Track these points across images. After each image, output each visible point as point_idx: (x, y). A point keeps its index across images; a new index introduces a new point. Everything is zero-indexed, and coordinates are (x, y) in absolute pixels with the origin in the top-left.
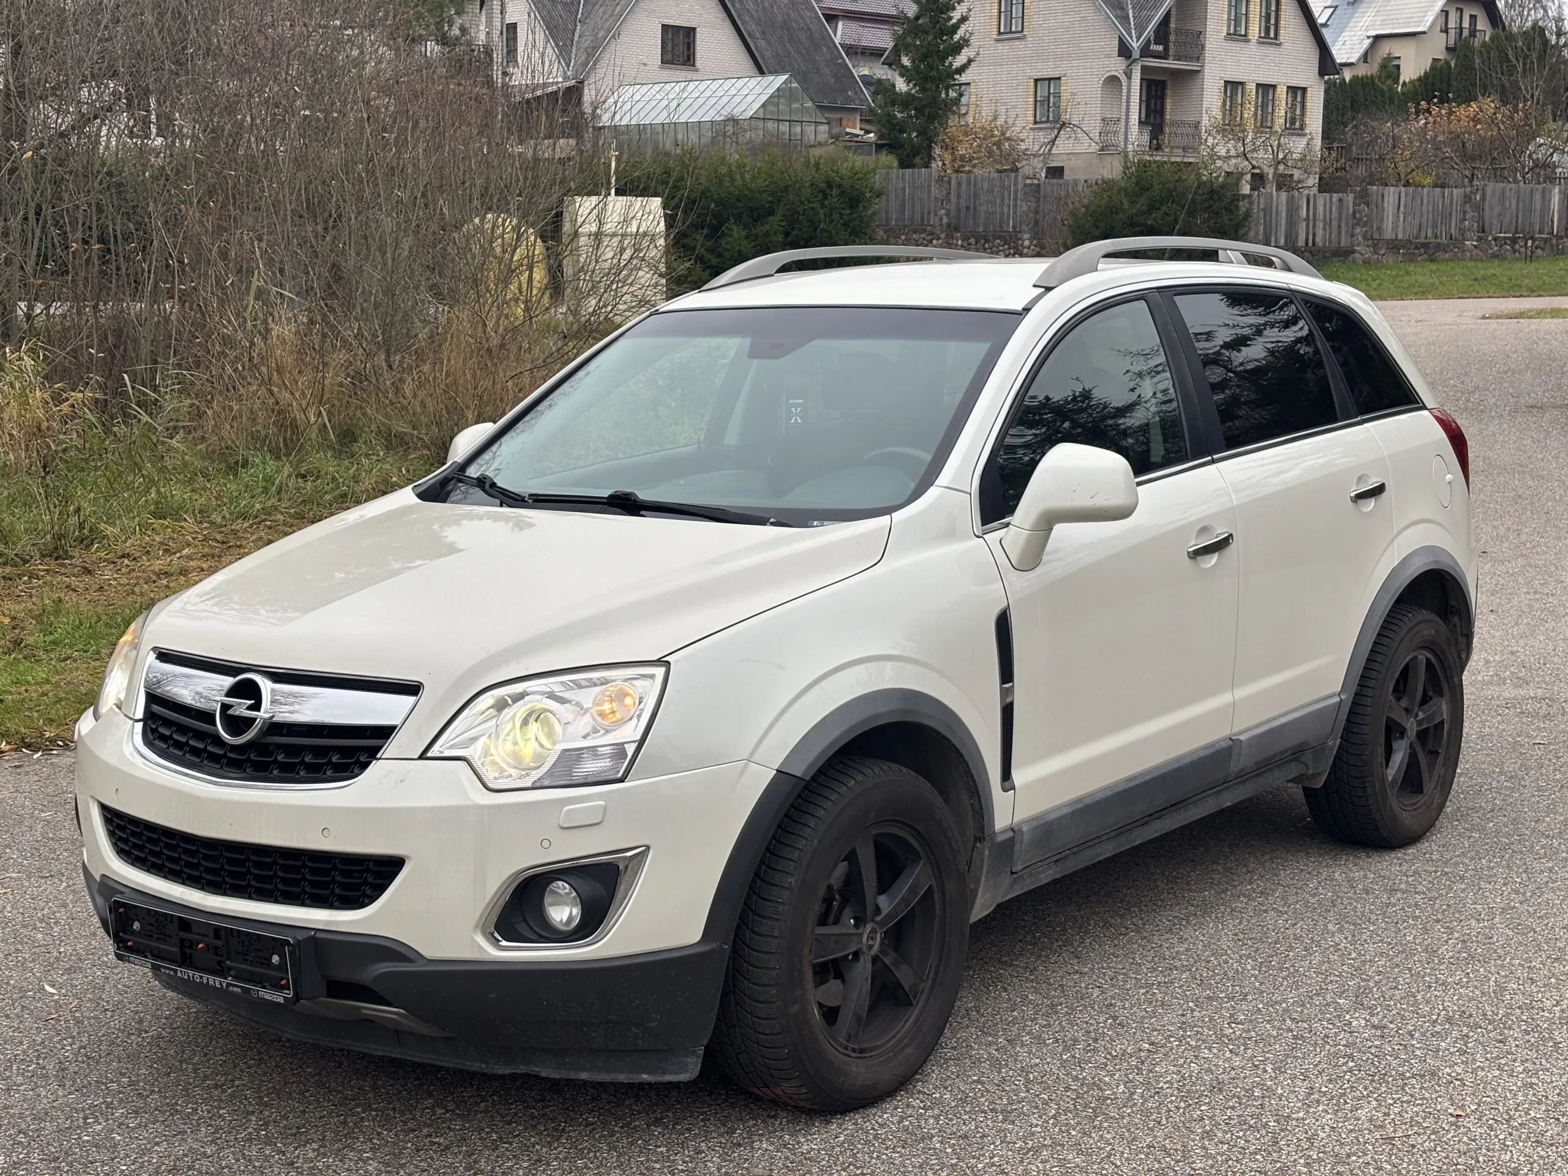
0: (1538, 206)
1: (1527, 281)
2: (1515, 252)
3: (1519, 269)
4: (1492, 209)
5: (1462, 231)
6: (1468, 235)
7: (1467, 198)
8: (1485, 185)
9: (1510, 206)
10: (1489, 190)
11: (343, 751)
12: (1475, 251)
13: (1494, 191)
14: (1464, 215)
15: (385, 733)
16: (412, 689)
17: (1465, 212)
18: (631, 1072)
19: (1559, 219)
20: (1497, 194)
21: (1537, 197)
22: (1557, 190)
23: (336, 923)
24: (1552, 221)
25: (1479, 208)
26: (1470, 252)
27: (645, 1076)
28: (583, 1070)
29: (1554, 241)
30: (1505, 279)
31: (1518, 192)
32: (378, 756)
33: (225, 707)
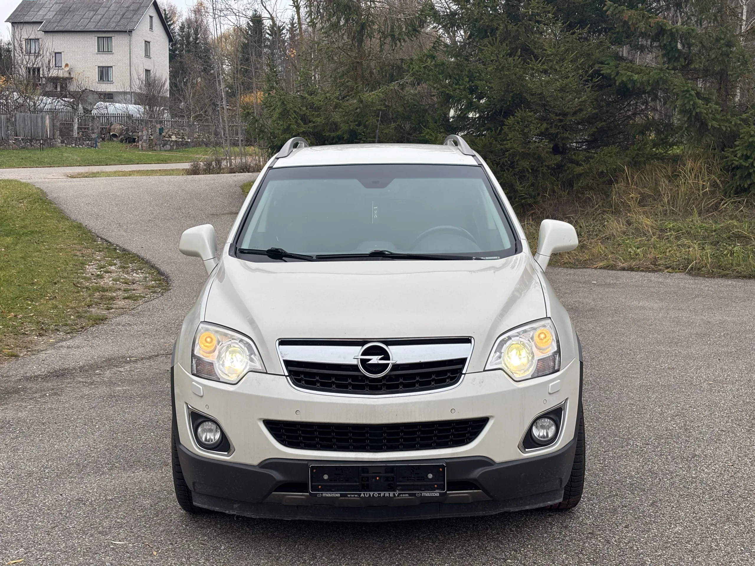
0: (40, 124)
1: (46, 160)
2: (32, 146)
3: (38, 154)
4: (20, 125)
5: (7, 136)
6: (10, 137)
7: (8, 120)
8: (16, 114)
9: (28, 124)
10: (18, 116)
11: (438, 373)
12: (14, 145)
13: (20, 117)
14: (8, 128)
15: (463, 361)
16: (467, 340)
17: (8, 127)
18: (544, 502)
19: (50, 131)
20: (21, 118)
21: (39, 120)
22: (48, 117)
23: (457, 453)
24: (47, 131)
25: (14, 124)
26: (12, 146)
27: (549, 503)
28: (527, 505)
29: (49, 141)
30: (35, 159)
31: (31, 117)
32: (464, 372)
33: (363, 362)
